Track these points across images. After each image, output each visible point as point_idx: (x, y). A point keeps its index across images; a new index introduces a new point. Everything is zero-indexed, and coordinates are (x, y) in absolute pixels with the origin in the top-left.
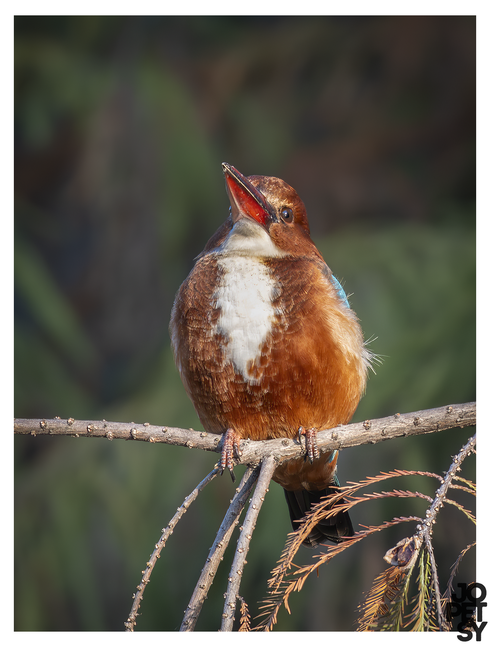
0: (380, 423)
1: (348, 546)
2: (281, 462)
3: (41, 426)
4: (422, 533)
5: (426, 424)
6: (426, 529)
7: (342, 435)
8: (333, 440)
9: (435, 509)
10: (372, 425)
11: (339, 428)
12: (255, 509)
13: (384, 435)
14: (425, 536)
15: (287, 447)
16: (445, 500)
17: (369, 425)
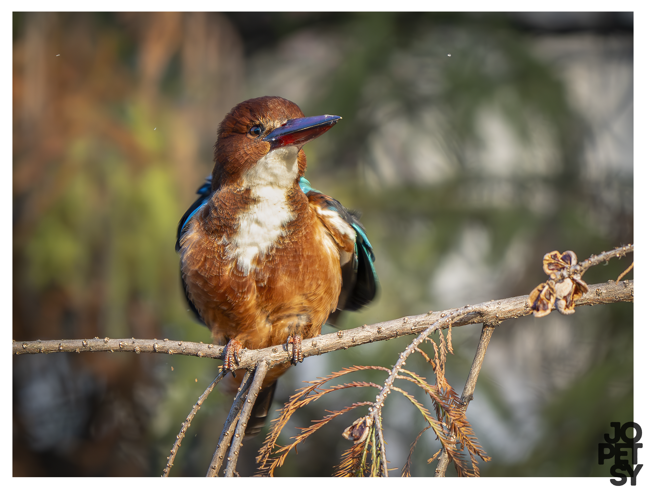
0: (351, 332)
1: (318, 428)
2: (272, 366)
3: (83, 345)
4: (372, 414)
5: (388, 332)
6: (376, 410)
7: (320, 343)
8: (313, 347)
9: (383, 395)
10: (344, 334)
11: (318, 337)
12: (249, 403)
13: (354, 342)
14: (375, 416)
15: (276, 354)
16: (392, 388)
17: (341, 334)
